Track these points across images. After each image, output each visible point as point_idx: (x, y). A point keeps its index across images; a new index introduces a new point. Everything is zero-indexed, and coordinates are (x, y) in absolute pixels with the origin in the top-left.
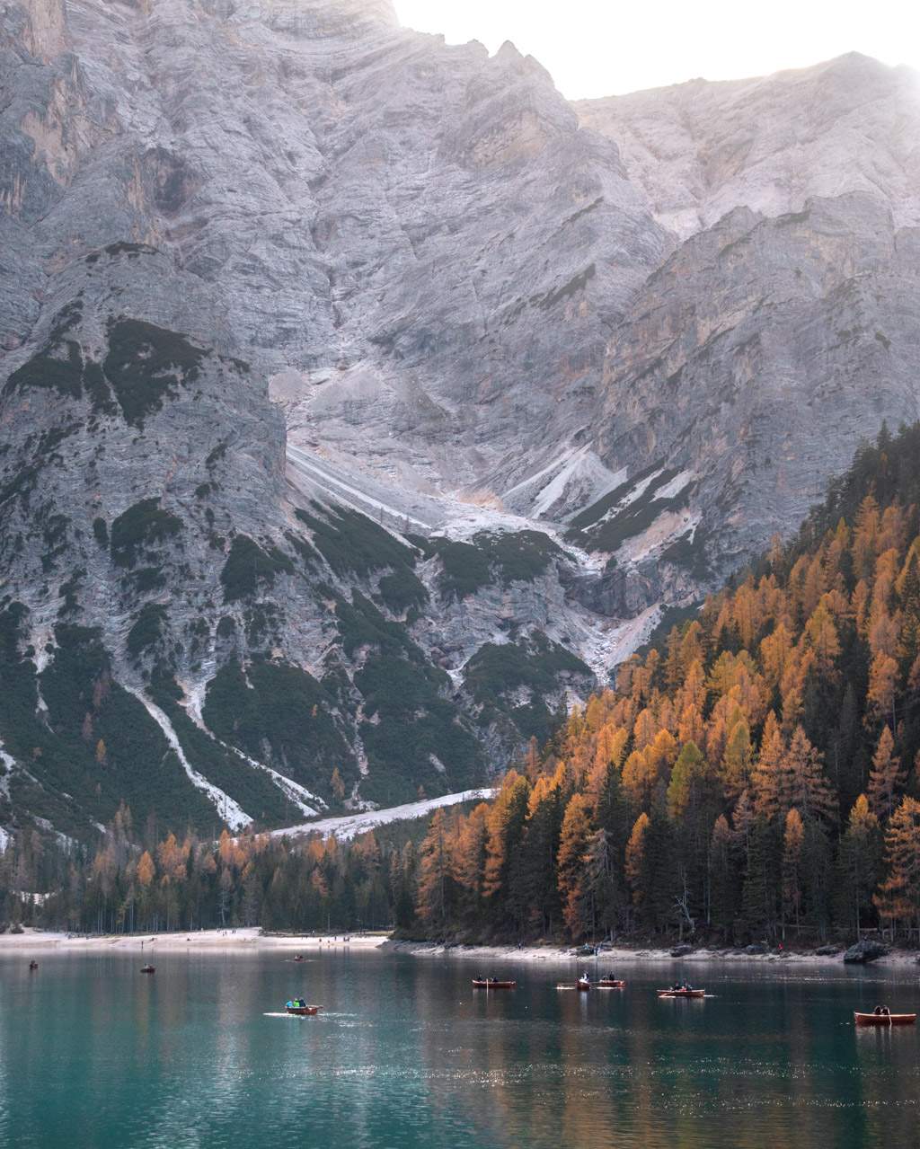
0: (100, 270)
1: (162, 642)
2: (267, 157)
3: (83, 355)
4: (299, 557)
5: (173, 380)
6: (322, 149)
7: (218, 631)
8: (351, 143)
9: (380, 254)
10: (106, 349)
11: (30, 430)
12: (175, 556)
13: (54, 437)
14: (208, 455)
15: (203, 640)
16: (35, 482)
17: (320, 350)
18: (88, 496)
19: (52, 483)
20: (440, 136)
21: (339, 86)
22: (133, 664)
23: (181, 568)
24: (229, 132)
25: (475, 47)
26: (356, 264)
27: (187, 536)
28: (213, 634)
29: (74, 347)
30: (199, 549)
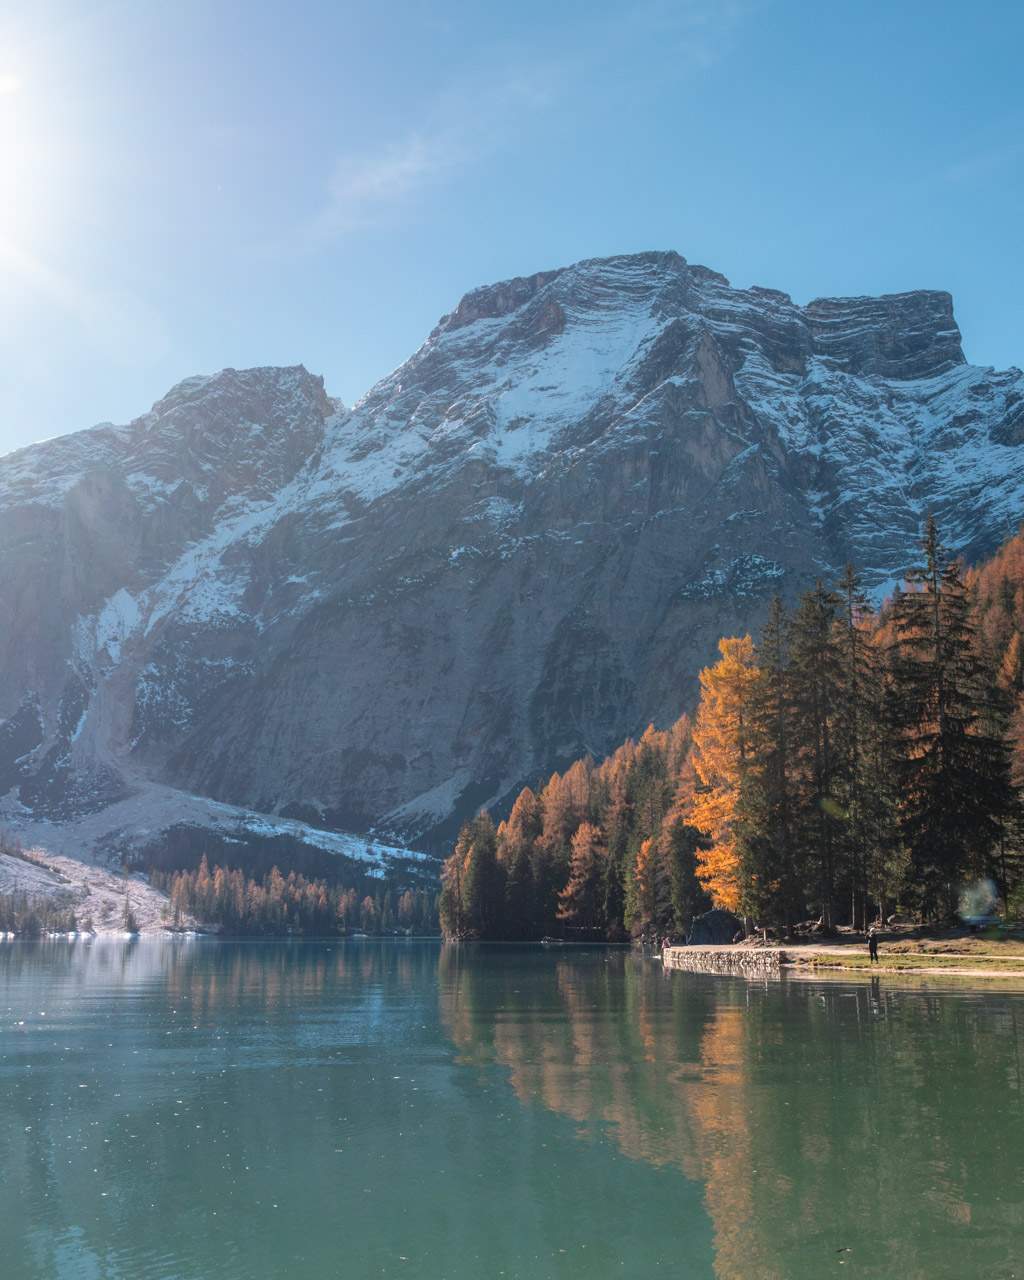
2: (877, 452)
6: (915, 444)
11: (680, 626)
13: (694, 630)
20: (991, 427)
25: (1014, 371)
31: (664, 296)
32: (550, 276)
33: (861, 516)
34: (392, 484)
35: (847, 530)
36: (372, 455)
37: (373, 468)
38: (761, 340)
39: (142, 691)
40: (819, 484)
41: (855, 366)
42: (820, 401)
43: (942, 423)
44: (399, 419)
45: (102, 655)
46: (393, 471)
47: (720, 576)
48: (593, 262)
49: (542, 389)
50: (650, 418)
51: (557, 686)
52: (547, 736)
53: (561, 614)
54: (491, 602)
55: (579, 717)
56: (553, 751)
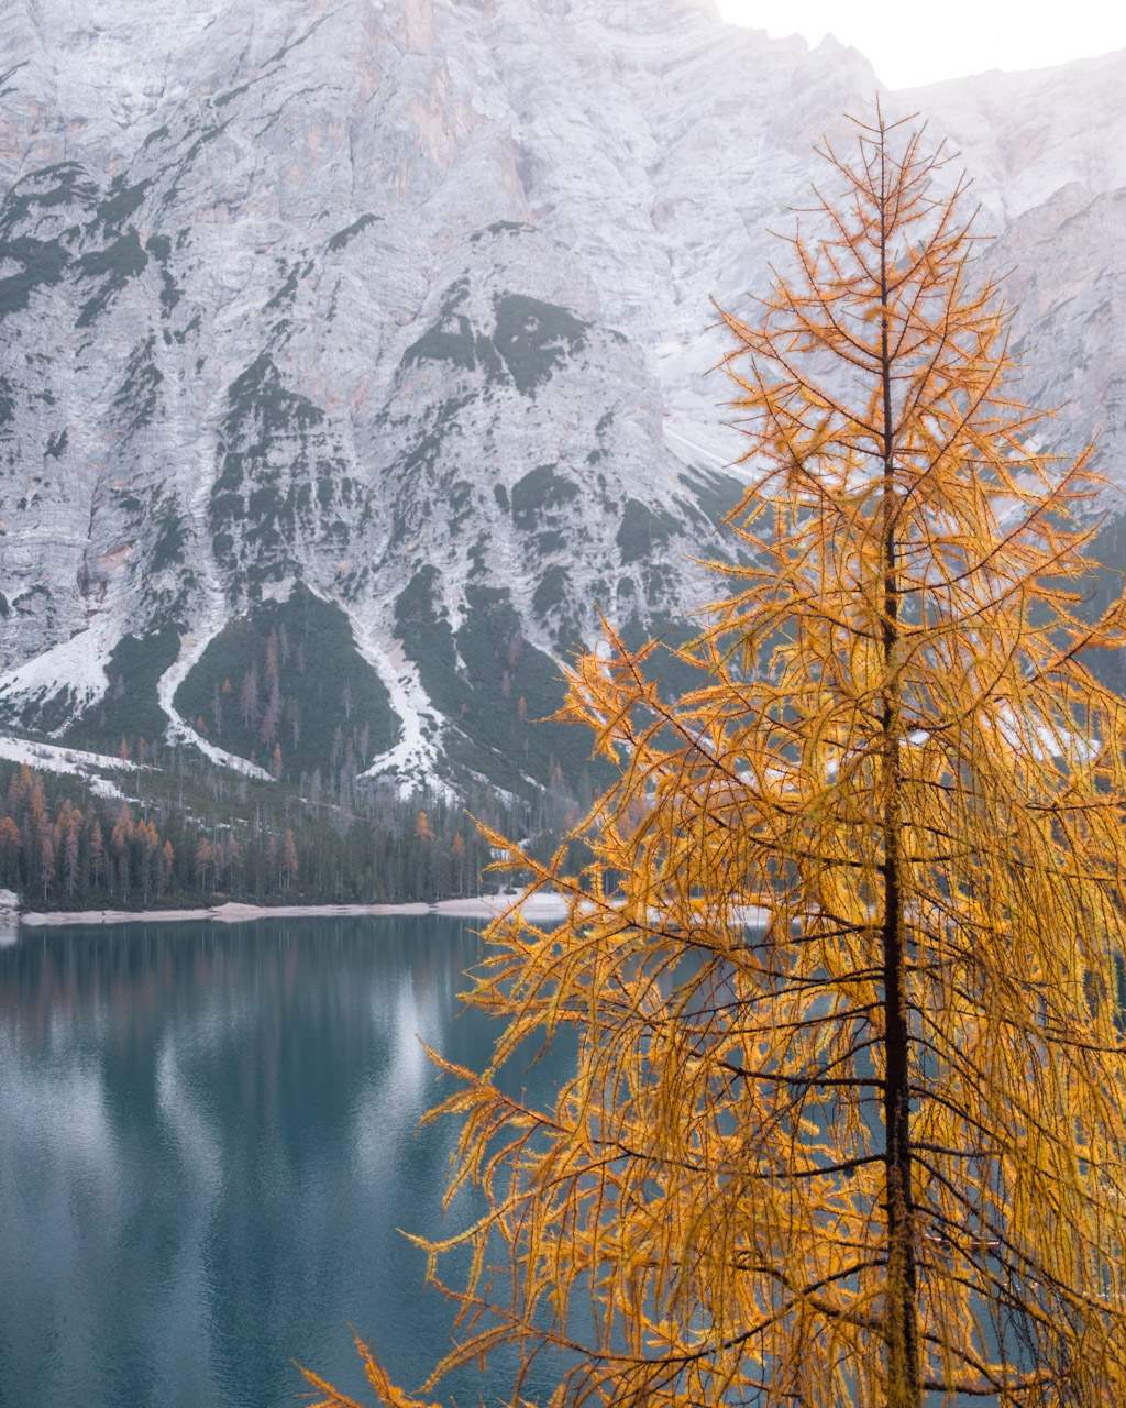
0: (484, 249)
1: (567, 602)
2: (607, 146)
3: (473, 329)
4: (687, 520)
5: (560, 351)
6: (656, 137)
7: (618, 593)
8: (684, 132)
9: (716, 235)
10: (494, 323)
11: (427, 401)
12: (574, 519)
13: (451, 407)
14: (596, 423)
15: (605, 599)
16: (439, 450)
17: (664, 326)
18: (487, 463)
19: (454, 451)
20: (768, 123)
21: (669, 78)
22: (540, 623)
23: (580, 531)
24: (572, 122)
25: (796, 41)
26: (693, 245)
27: (583, 500)
28: (613, 593)
29: (464, 321)
30: (593, 514)
51: (248, 487)
52: (243, 566)
53: (236, 369)
54: (114, 346)
55: (290, 538)
56: (255, 592)
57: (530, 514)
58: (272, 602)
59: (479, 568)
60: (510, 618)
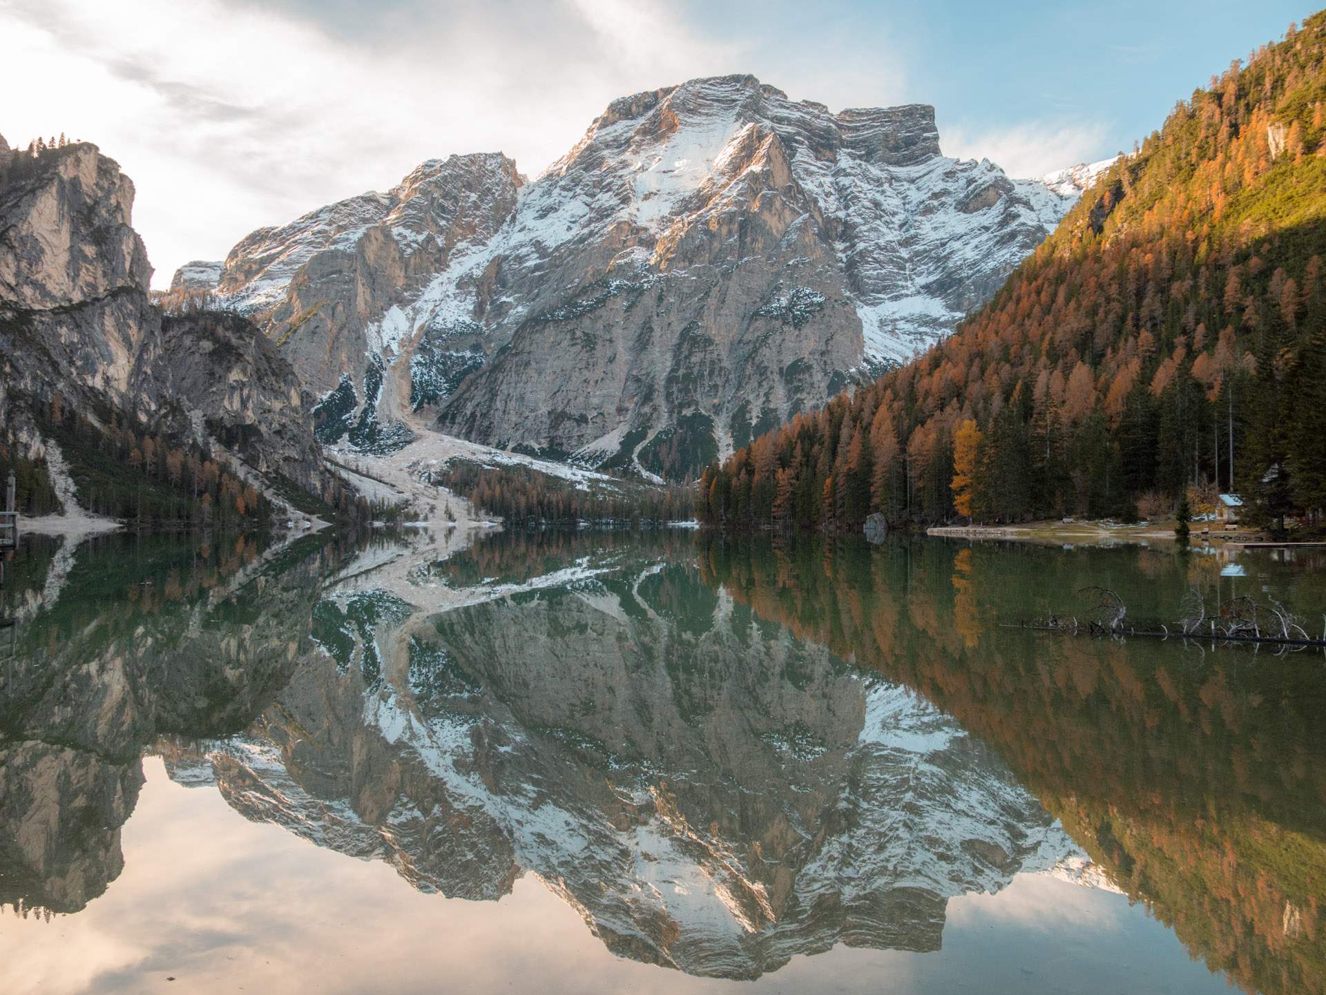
2: (881, 216)
6: (906, 211)
8: (918, 208)
11: (757, 334)
12: (808, 380)
13: (767, 336)
14: (826, 339)
16: (758, 354)
18: (777, 358)
19: (764, 354)
20: (956, 200)
23: (811, 384)
25: (973, 162)
27: (814, 371)
30: (818, 376)
31: (744, 106)
32: (667, 91)
33: (870, 259)
34: (568, 236)
35: (860, 269)
36: (551, 215)
37: (552, 224)
38: (809, 138)
39: (415, 373)
40: (845, 236)
41: (868, 156)
42: (845, 181)
43: (925, 197)
44: (570, 190)
45: (387, 350)
46: (566, 227)
47: (784, 301)
48: (697, 81)
49: (664, 172)
50: (738, 195)
51: (681, 372)
52: (676, 403)
53: (683, 326)
54: (638, 317)
55: (695, 391)
56: (680, 412)
57: (792, 378)
58: (685, 416)
59: (767, 401)
60: (778, 420)
